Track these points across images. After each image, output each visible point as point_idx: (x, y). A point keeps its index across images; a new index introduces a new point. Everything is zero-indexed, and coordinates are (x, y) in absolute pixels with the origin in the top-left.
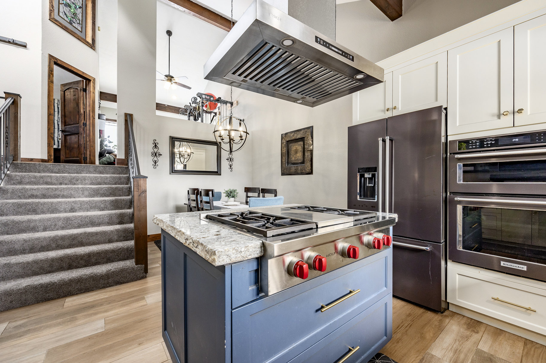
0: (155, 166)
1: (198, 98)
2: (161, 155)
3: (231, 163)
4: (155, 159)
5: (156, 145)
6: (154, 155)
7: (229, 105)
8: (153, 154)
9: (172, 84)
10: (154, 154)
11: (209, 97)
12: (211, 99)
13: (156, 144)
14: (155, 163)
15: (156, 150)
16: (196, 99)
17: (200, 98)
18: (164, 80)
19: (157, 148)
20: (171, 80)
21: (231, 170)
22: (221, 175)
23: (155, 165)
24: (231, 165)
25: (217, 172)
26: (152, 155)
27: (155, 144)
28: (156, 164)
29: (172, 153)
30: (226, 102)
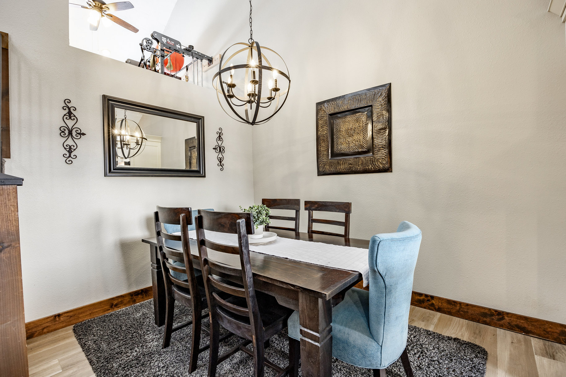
0: (70, 159)
1: (155, 42)
2: (84, 134)
3: (220, 156)
4: (70, 142)
5: (70, 113)
6: (67, 134)
7: (205, 62)
8: (63, 132)
9: (102, 15)
10: (67, 132)
11: (173, 43)
12: (177, 46)
13: (72, 109)
14: (70, 152)
15: (70, 123)
16: (150, 42)
17: (158, 41)
18: (87, 8)
19: (72, 118)
20: (101, 8)
21: (221, 167)
22: (204, 176)
23: (70, 156)
24: (221, 159)
25: (198, 172)
26: (62, 134)
27: (67, 111)
28: (72, 155)
29: (109, 136)
30: (201, 57)
